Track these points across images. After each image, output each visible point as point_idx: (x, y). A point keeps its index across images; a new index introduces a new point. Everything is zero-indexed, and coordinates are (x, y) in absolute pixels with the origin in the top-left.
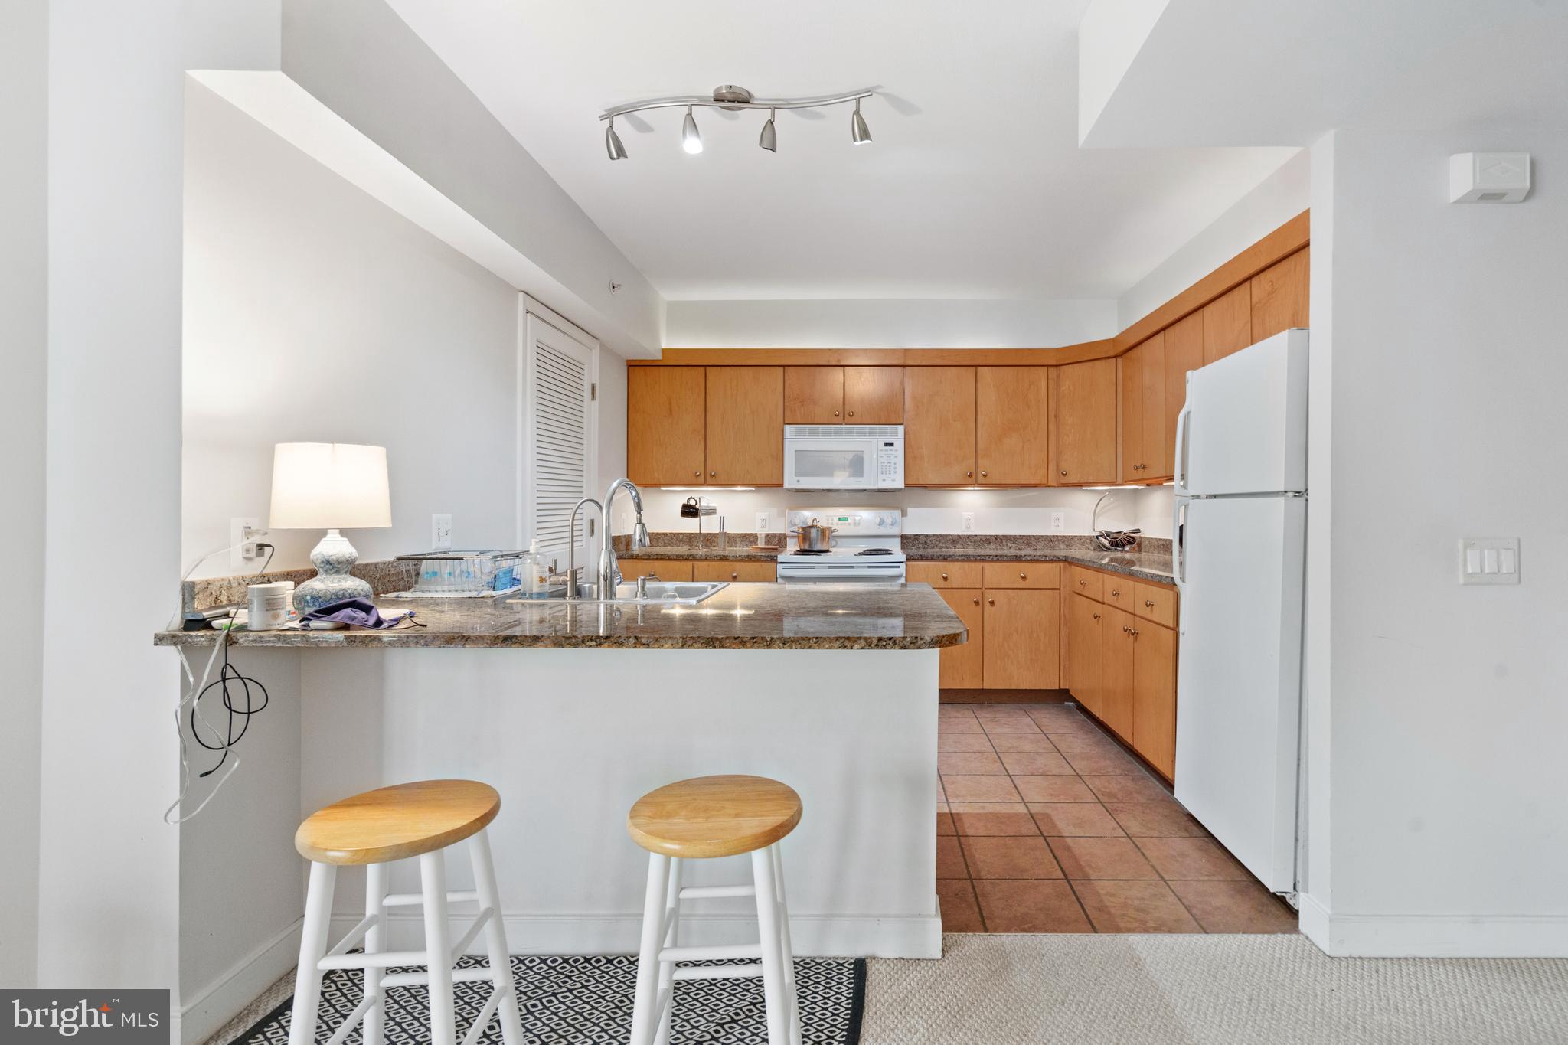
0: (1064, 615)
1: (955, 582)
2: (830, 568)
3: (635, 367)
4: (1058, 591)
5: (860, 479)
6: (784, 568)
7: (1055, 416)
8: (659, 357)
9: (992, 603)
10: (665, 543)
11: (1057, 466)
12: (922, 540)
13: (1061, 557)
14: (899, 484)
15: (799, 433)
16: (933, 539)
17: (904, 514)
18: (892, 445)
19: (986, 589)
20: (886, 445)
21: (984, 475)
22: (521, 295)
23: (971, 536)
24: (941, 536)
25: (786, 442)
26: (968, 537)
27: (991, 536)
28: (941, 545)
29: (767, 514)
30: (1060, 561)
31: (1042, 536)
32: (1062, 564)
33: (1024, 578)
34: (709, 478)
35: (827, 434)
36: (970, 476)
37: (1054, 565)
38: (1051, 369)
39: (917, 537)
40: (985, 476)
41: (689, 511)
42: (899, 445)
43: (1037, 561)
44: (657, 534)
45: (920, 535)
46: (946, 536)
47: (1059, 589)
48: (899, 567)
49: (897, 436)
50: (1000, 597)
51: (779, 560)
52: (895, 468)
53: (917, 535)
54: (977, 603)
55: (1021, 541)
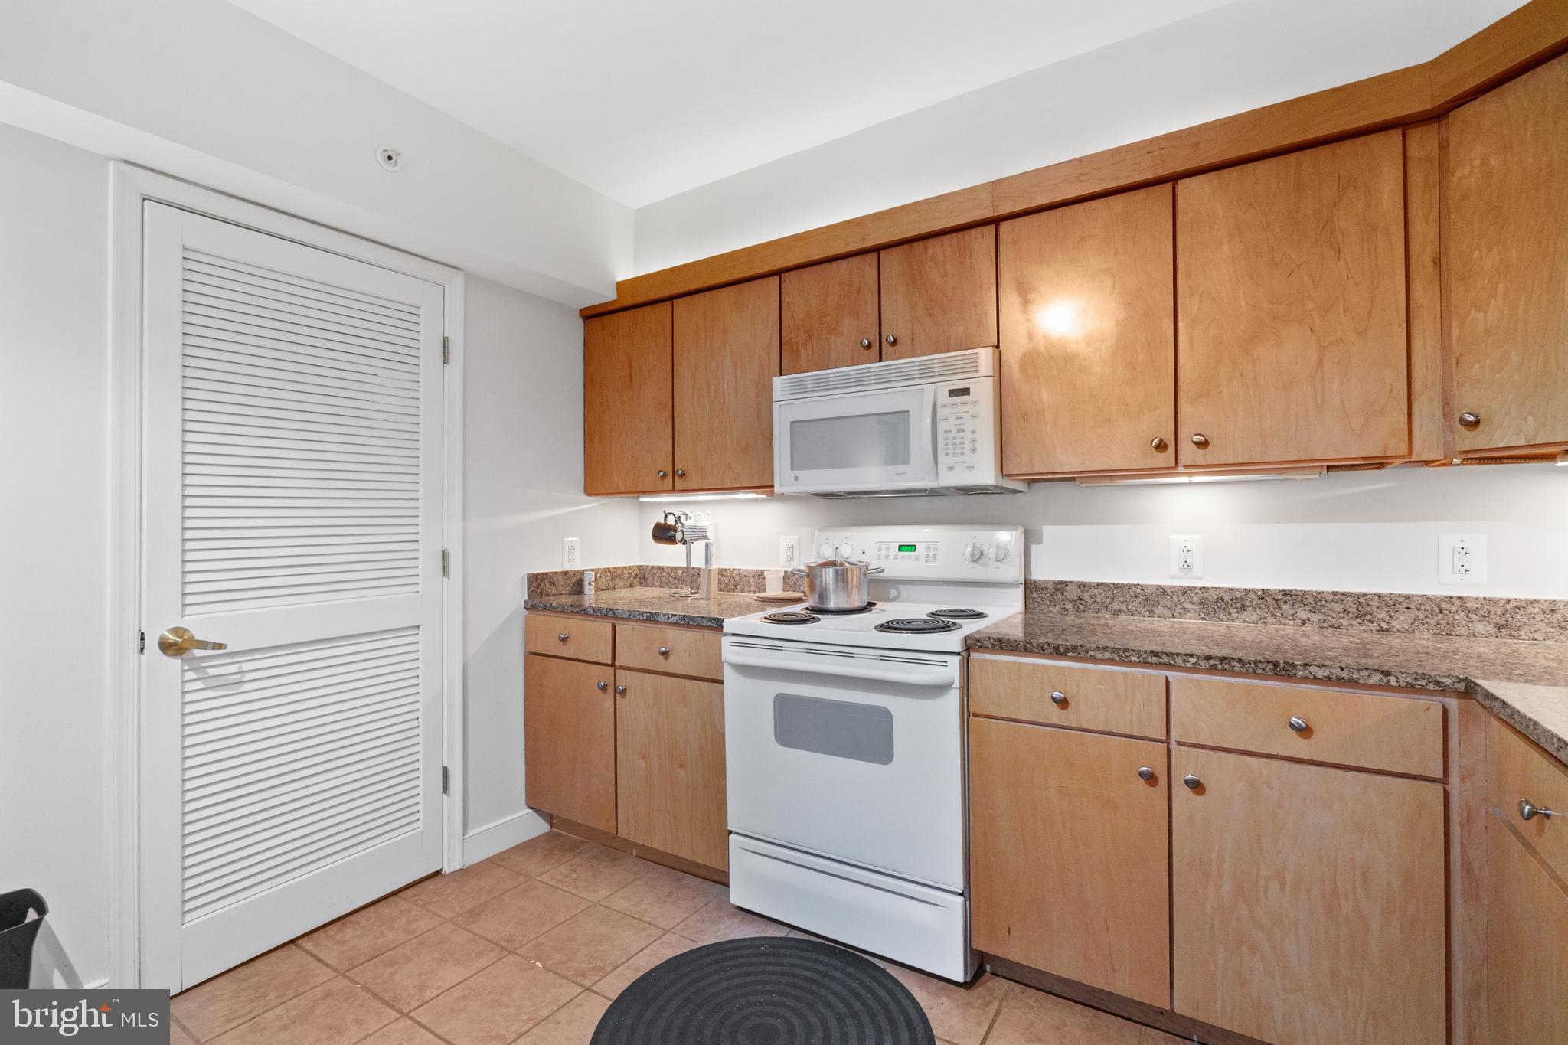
0: (1467, 867)
1: (1085, 713)
2: (810, 652)
3: (592, 316)
4: (1439, 787)
5: (901, 468)
6: (734, 644)
7: (1438, 262)
8: (611, 295)
9: (1197, 786)
10: (661, 582)
11: (1446, 403)
12: (1072, 592)
13: (1449, 682)
14: (985, 474)
15: (796, 389)
16: (1096, 591)
17: (1030, 538)
18: (966, 391)
19: (1179, 744)
20: (953, 393)
21: (1198, 444)
22: (111, 164)
23: (1191, 589)
24: (1116, 586)
25: (775, 406)
26: (1185, 591)
27: (1247, 591)
28: (1116, 606)
29: (796, 537)
30: (1445, 691)
31: (1407, 597)
32: (1453, 703)
33: (1305, 731)
34: (675, 480)
35: (843, 384)
36: (1161, 447)
37: (1422, 702)
38: (1415, 136)
39: (1061, 586)
40: (1203, 445)
41: (664, 534)
42: (983, 390)
43: (1353, 683)
44: (653, 567)
45: (1066, 583)
46: (1129, 586)
47: (1444, 780)
48: (944, 664)
49: (976, 371)
50: (1219, 771)
51: (725, 630)
52: (974, 441)
53: (1060, 583)
54: (1150, 778)
55: (1337, 607)
